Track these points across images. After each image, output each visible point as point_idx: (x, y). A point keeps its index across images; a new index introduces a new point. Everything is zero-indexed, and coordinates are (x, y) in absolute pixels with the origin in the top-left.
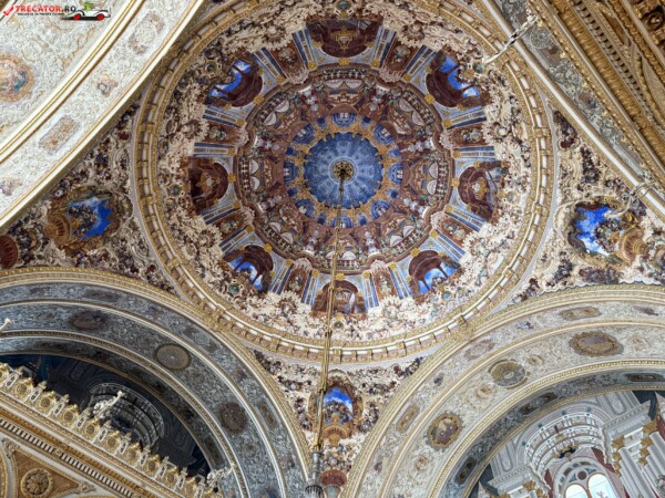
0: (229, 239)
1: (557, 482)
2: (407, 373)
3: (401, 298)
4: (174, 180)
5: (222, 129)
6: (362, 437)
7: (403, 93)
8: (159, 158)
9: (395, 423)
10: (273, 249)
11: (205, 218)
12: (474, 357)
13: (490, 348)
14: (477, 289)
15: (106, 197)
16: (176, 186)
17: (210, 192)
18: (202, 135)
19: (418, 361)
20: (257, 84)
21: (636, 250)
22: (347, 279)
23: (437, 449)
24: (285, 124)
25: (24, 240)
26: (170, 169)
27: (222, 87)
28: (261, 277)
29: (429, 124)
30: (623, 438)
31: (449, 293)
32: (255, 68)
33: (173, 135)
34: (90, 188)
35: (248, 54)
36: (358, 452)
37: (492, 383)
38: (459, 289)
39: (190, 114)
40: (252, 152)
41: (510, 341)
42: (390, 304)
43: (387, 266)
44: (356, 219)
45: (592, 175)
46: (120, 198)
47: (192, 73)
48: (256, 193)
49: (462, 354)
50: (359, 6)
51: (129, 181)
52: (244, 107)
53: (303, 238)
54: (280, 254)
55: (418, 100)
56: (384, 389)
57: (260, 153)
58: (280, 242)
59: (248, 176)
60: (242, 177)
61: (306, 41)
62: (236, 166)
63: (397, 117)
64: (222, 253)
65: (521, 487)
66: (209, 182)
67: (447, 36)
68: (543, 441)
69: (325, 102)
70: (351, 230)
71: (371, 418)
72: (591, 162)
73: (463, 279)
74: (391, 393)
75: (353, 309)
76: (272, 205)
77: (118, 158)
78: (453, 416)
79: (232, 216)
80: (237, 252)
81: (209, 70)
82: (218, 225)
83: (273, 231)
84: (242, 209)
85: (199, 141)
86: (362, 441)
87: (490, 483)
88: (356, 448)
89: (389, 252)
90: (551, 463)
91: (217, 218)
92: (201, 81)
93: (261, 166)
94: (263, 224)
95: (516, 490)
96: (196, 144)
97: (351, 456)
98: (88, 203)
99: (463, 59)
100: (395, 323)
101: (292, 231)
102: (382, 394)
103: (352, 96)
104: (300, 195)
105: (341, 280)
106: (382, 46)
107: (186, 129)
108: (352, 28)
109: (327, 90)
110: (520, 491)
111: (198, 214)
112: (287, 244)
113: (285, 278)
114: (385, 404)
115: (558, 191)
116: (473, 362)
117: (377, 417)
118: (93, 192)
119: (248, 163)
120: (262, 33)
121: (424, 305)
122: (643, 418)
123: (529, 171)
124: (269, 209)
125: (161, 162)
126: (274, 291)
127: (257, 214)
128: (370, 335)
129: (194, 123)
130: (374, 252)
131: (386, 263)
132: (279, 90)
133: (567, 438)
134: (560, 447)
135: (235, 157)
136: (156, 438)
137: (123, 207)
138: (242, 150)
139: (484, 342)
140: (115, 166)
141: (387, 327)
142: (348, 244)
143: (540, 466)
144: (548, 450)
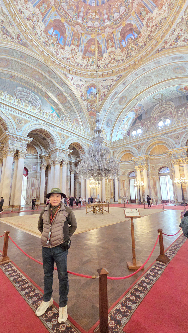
5: (141, 14)
7: (72, 20)
8: (166, 18)
18: (148, 16)
20: (122, 33)
24: (117, 5)
26: (166, 8)
27: (132, 37)
29: (60, 5)
32: (121, 41)
33: (156, 25)
35: (121, 49)
39: (147, 31)
45: (5, 31)
47: (138, 50)
50: (89, 62)
52: (130, 22)
55: (66, 18)
61: (104, 48)
63: (72, 5)
67: (65, 54)
69: (100, 14)
72: (8, 36)
77: (173, 35)
81: (133, 48)
85: (151, 14)
92: (137, 44)
99: (58, 46)
103: (90, 16)
106: (82, 45)
107: (151, 25)
108: (91, 52)
109: (99, 21)
115: (7, 14)
120: (115, 56)
123: (18, 8)
125: (167, 15)
129: (148, 26)
132: (116, 26)
140: (176, 33)
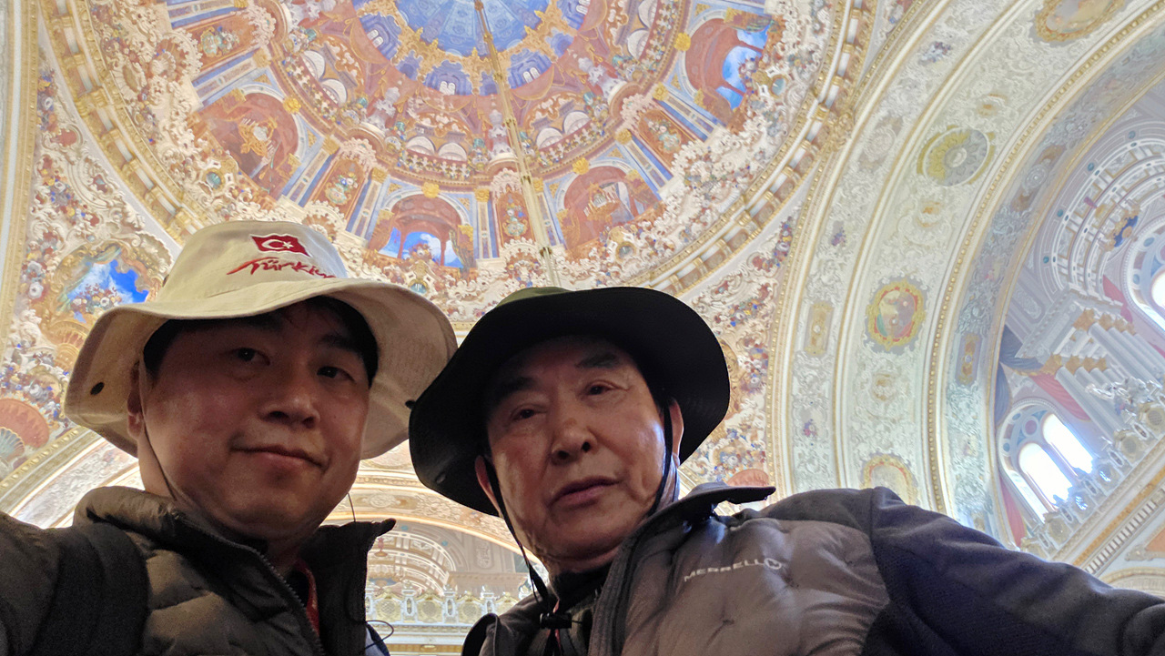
0: (356, 211)
1: (1131, 288)
2: (780, 256)
3: (704, 138)
4: (200, 164)
5: (218, 29)
6: (758, 399)
8: (152, 142)
9: (799, 347)
10: (442, 187)
11: (293, 198)
12: (879, 162)
13: (897, 128)
14: (820, 40)
15: (113, 254)
16: (210, 173)
17: (273, 150)
18: (193, 59)
19: (786, 227)
22: (595, 163)
23: (899, 351)
25: (36, 390)
26: (182, 150)
28: (449, 244)
31: (779, 78)
33: (147, 88)
34: (76, 253)
36: (762, 424)
37: (936, 190)
38: (792, 59)
39: (148, 35)
40: (295, 39)
41: (925, 97)
42: (690, 161)
43: (648, 99)
44: (548, 48)
46: (136, 243)
48: (350, 106)
49: (854, 169)
51: (129, 208)
53: (477, 138)
54: (458, 189)
56: (754, 306)
57: (309, 32)
58: (444, 167)
59: (316, 85)
60: (306, 93)
62: (285, 81)
64: (360, 241)
65: (1073, 330)
66: (260, 134)
68: (1076, 235)
70: (551, 74)
71: (757, 363)
73: (789, 36)
74: (769, 304)
75: (634, 208)
76: (390, 111)
77: (87, 180)
78: (896, 283)
79: (337, 169)
80: (383, 225)
82: (322, 197)
83: (420, 156)
84: (345, 148)
85: (195, 73)
86: (761, 405)
87: (1019, 355)
88: (757, 421)
89: (639, 70)
90: (1105, 262)
91: (312, 188)
93: (327, 53)
94: (396, 154)
95: (1066, 339)
96: (195, 82)
97: (755, 436)
98: (92, 279)
100: (716, 189)
101: (453, 136)
102: (754, 315)
104: (426, 66)
105: (584, 172)
107: (159, 66)
110: (1073, 339)
111: (276, 198)
112: (459, 164)
113: (492, 224)
114: (770, 329)
116: (882, 171)
117: (766, 356)
118: (86, 257)
119: (300, 63)
121: (749, 125)
124: (390, 122)
125: (160, 146)
126: (486, 255)
127: (374, 143)
128: (685, 234)
129: (163, 47)
130: (613, 89)
131: (645, 93)
133: (1116, 206)
134: (1109, 227)
135: (272, 65)
136: (445, 578)
137: (150, 255)
138: (276, 47)
139: (880, 125)
140: (89, 195)
141: (706, 203)
142: (562, 102)
143: (1089, 279)
144: (1091, 244)
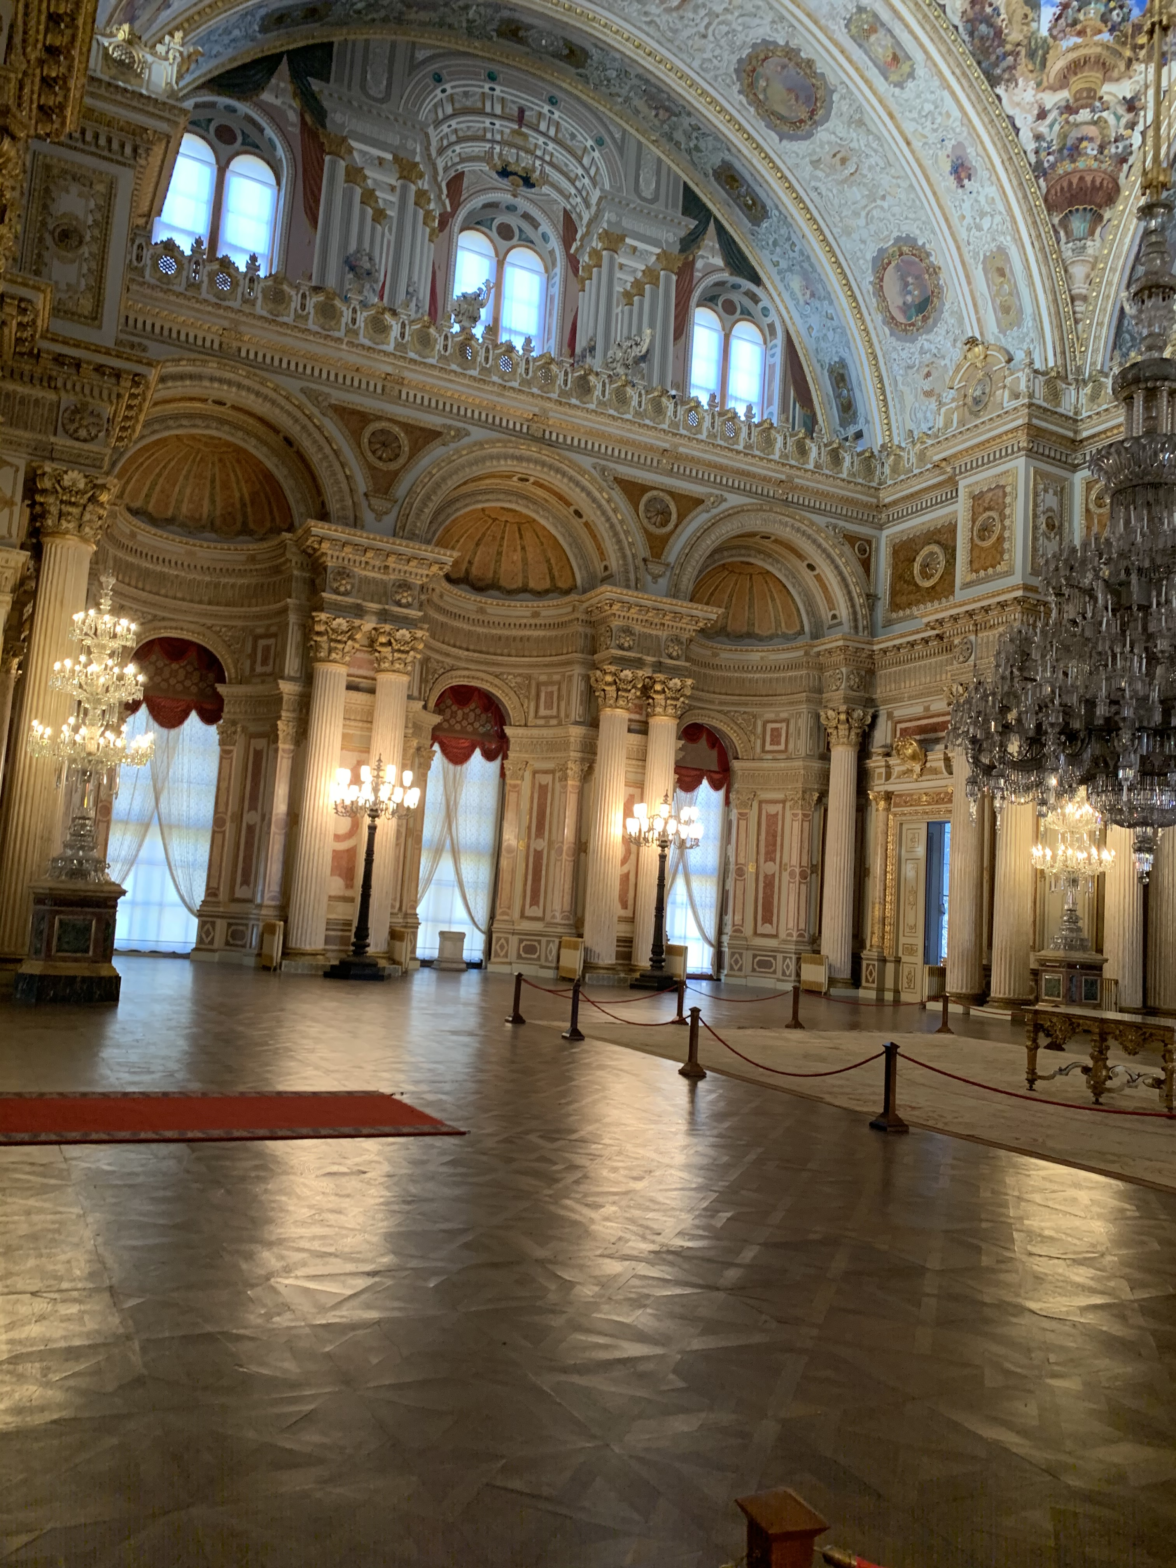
21: (1078, 83)
30: (622, 239)
65: (391, 157)
68: (481, 112)
87: (316, 85)
90: (475, 166)
95: (376, 152)
110: (381, 161)
122: (671, 237)
133: (532, 153)
134: (511, 154)
143: (449, 152)
144: (483, 139)
